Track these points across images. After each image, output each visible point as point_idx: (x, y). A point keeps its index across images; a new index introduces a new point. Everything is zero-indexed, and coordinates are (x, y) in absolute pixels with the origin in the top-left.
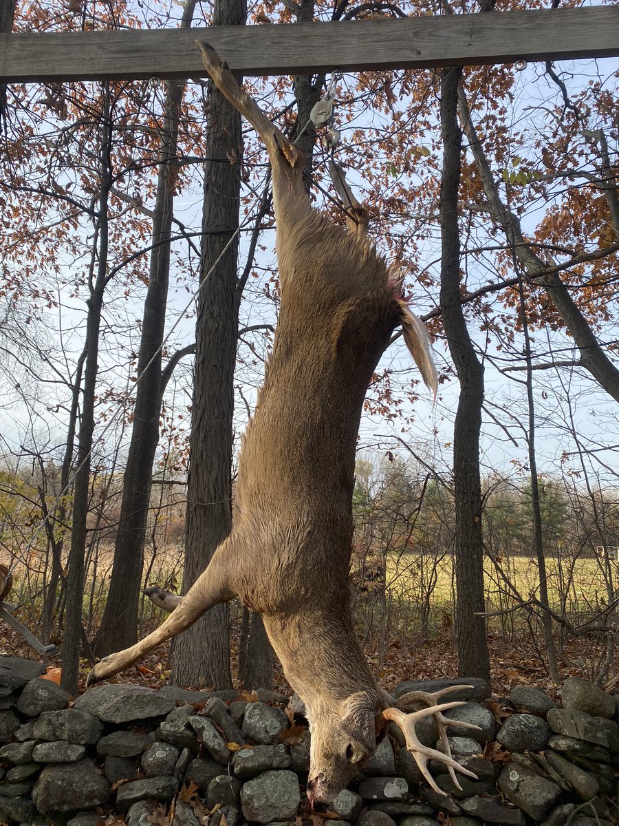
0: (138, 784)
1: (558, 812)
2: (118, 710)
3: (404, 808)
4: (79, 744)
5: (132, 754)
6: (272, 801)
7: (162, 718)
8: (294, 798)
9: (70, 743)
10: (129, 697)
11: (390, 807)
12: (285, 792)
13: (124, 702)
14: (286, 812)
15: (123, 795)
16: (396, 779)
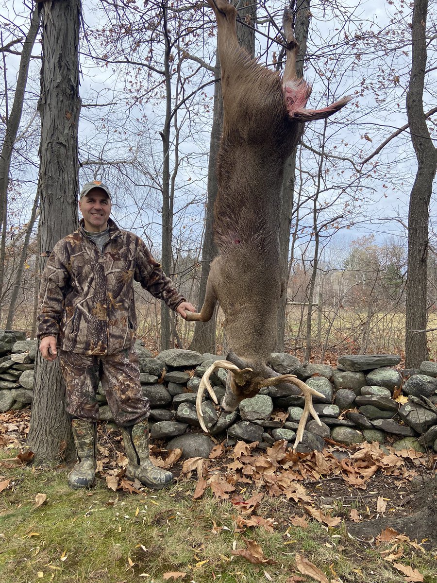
0: (183, 395)
1: (432, 428)
2: (175, 360)
3: (334, 421)
4: (155, 375)
5: (182, 381)
6: (256, 409)
7: (197, 365)
8: (268, 409)
9: (151, 374)
10: (181, 354)
11: (327, 420)
12: (263, 405)
13: (178, 357)
14: (263, 416)
15: (176, 399)
16: (331, 405)
